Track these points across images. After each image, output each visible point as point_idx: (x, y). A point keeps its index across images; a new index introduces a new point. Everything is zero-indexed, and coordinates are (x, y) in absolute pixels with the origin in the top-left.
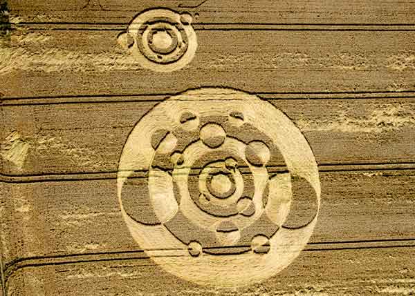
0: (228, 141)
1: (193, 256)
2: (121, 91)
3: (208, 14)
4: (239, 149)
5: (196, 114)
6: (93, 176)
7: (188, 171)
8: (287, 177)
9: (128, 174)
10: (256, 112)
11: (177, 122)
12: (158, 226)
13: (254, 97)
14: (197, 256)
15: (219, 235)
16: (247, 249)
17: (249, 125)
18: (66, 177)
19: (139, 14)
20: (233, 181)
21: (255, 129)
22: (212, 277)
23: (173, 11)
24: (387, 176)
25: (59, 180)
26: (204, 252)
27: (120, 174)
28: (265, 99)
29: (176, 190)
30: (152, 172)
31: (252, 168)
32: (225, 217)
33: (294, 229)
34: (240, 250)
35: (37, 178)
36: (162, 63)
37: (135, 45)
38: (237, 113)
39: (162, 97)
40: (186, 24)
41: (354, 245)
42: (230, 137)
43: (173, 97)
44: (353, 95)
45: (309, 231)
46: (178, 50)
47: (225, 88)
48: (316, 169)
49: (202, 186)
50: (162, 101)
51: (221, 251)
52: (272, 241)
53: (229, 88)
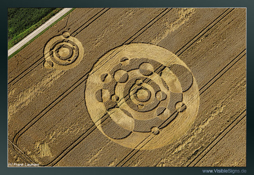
0: (129, 73)
1: (157, 134)
2: (66, 89)
3: (73, 26)
4: (137, 73)
5: (106, 73)
6: (86, 134)
7: (123, 100)
8: (167, 69)
9: (100, 122)
10: (130, 52)
11: (101, 82)
12: (132, 134)
13: (124, 46)
14: (159, 133)
15: (160, 117)
16: (176, 113)
17: (132, 60)
18: (74, 144)
19: (44, 49)
20: (146, 89)
21: (136, 59)
22: (172, 137)
23: (57, 36)
24: (207, 36)
25: (73, 148)
26: (160, 129)
27: (96, 124)
28: (130, 43)
29: (126, 112)
30: (109, 113)
31: (149, 77)
32: (156, 107)
33: (188, 89)
34: (174, 115)
35: (63, 154)
36: (72, 62)
37: (54, 64)
38: (123, 59)
39: (86, 77)
40: (68, 37)
41: (218, 76)
42: (129, 71)
43: (90, 73)
44: (165, 12)
45: (195, 85)
46: (74, 51)
47: (108, 52)
48: (176, 56)
49: (135, 102)
50: (87, 78)
51: (167, 123)
52: (184, 102)
53: (111, 50)
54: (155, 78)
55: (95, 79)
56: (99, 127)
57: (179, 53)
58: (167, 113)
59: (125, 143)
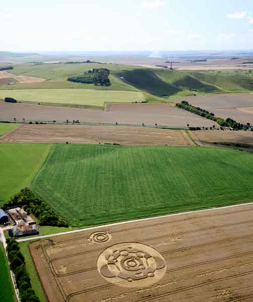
0: (129, 254)
4: (134, 255)
5: (117, 249)
7: (120, 263)
9: (101, 267)
10: (135, 246)
11: (112, 252)
12: (115, 277)
14: (131, 281)
17: (135, 249)
19: (92, 234)
20: (135, 262)
21: (137, 249)
23: (102, 231)
26: (133, 280)
27: (98, 268)
28: (137, 243)
29: (118, 268)
30: (108, 265)
31: (140, 258)
32: (137, 270)
33: (160, 269)
34: (145, 277)
36: (102, 242)
37: (93, 240)
38: (130, 247)
40: (106, 233)
42: (130, 252)
43: (109, 248)
45: (165, 269)
46: (106, 238)
48: (160, 254)
49: (126, 265)
50: (105, 249)
52: (154, 273)
54: (143, 260)
55: (110, 251)
56: (99, 270)
57: (163, 253)
58: (142, 274)
59: (109, 280)
